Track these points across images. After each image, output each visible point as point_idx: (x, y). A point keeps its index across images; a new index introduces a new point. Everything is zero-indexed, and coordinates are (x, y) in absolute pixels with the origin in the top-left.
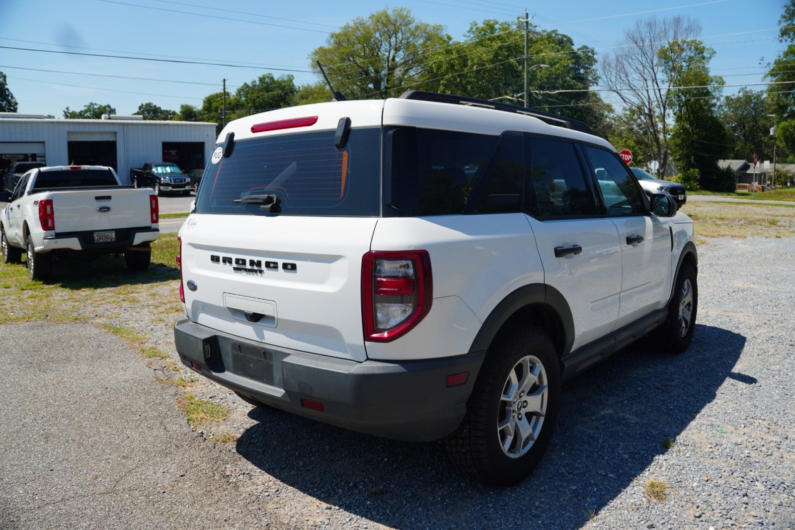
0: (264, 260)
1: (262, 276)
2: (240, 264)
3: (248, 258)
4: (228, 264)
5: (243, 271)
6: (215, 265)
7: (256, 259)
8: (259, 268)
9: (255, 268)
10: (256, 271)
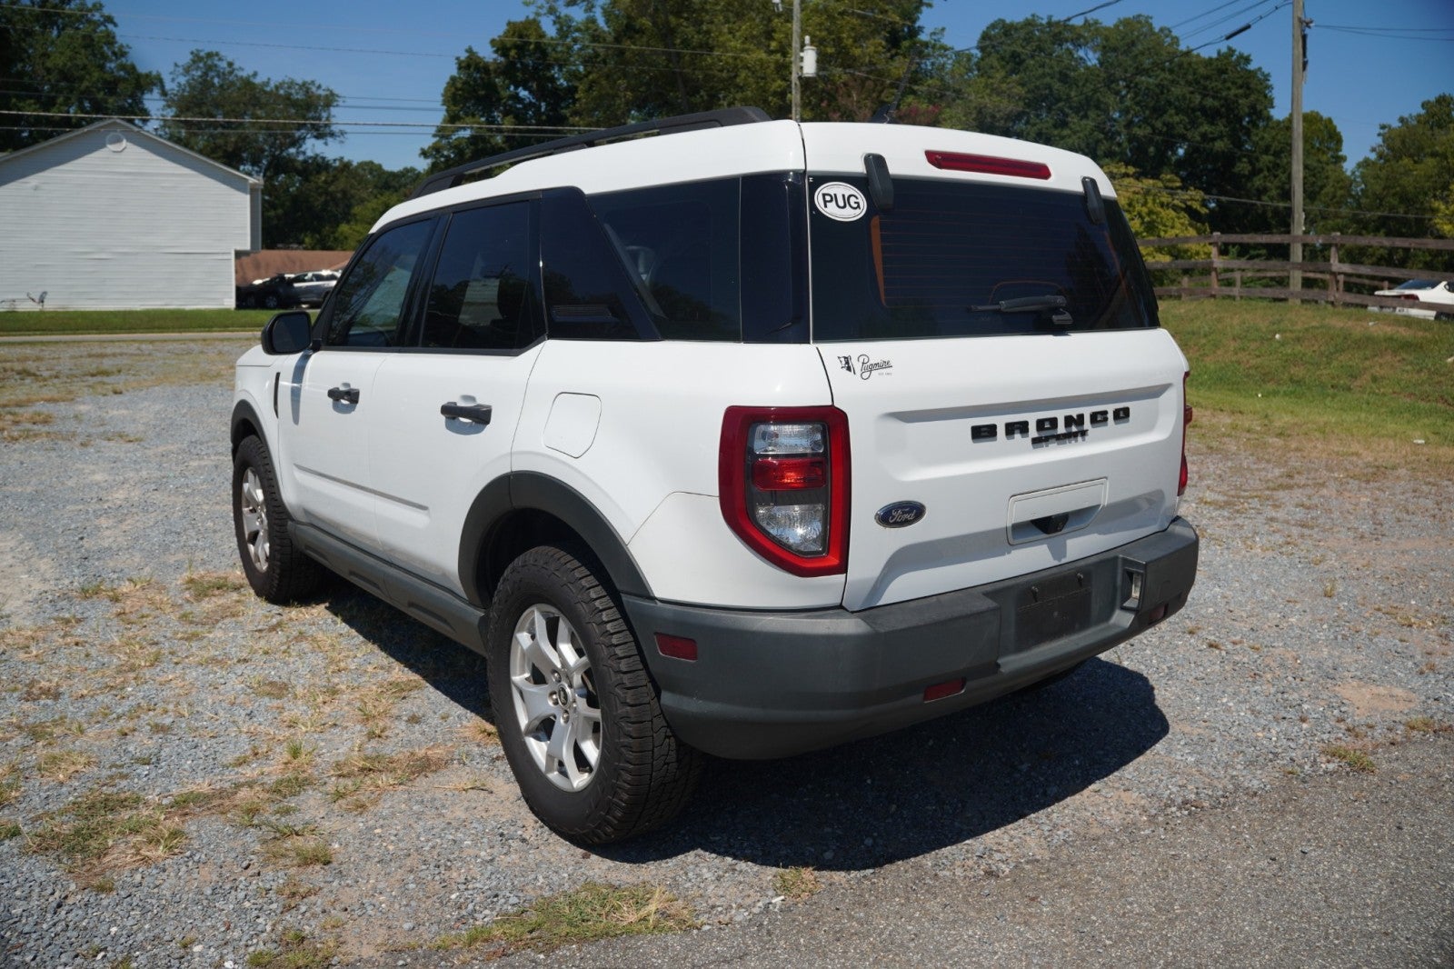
0: (1087, 412)
1: (1084, 440)
2: (1048, 429)
3: (1060, 415)
4: (1018, 436)
5: (1054, 440)
6: (985, 445)
7: (1074, 412)
8: (1080, 428)
9: (1074, 429)
10: (1075, 435)
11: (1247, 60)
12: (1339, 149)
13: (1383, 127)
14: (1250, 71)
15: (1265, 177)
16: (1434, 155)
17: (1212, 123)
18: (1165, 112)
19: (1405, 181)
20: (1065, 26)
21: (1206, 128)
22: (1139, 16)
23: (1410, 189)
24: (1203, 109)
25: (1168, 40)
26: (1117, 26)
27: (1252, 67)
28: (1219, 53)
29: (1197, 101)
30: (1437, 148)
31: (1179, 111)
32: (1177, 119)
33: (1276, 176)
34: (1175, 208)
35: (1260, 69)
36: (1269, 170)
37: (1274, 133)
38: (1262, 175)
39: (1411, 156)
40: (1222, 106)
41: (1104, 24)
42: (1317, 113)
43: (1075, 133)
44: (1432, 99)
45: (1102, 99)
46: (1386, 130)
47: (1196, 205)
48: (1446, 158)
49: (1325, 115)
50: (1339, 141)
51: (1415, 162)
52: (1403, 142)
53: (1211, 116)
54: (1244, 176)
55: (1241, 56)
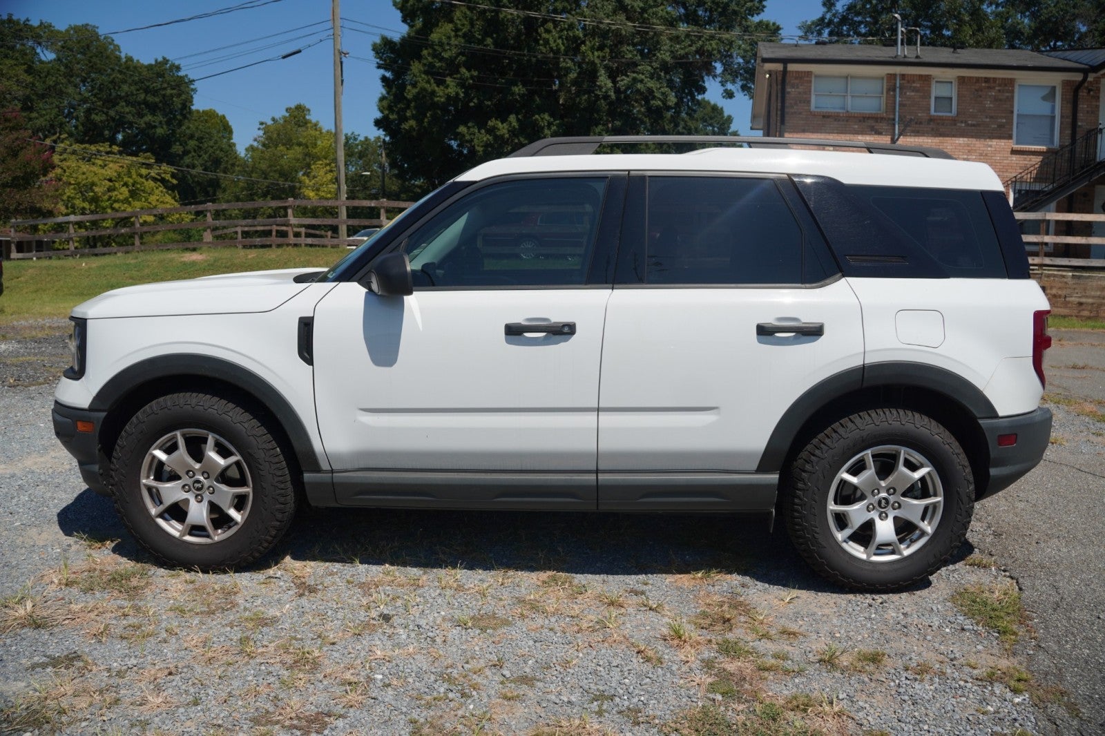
11: (178, 68)
12: (230, 138)
13: (262, 124)
14: (181, 77)
15: (193, 157)
16: (299, 144)
17: (154, 114)
18: (118, 104)
19: (283, 162)
20: (26, 25)
21: (148, 118)
22: (87, 25)
23: (286, 167)
24: (145, 103)
25: (112, 47)
26: (67, 31)
27: (181, 74)
28: (156, 61)
29: (143, 98)
30: (301, 140)
31: (128, 103)
32: (127, 110)
33: (200, 156)
34: (155, 180)
35: (186, 76)
36: (195, 151)
37: (196, 124)
38: (190, 155)
39: (283, 145)
40: (161, 102)
41: (56, 28)
42: (214, 111)
43: (42, 116)
44: (293, 106)
45: (63, 89)
46: (264, 126)
47: (168, 177)
48: (307, 147)
49: (220, 113)
50: (231, 132)
51: (288, 149)
52: (278, 135)
53: (153, 108)
54: (179, 155)
55: (173, 65)
